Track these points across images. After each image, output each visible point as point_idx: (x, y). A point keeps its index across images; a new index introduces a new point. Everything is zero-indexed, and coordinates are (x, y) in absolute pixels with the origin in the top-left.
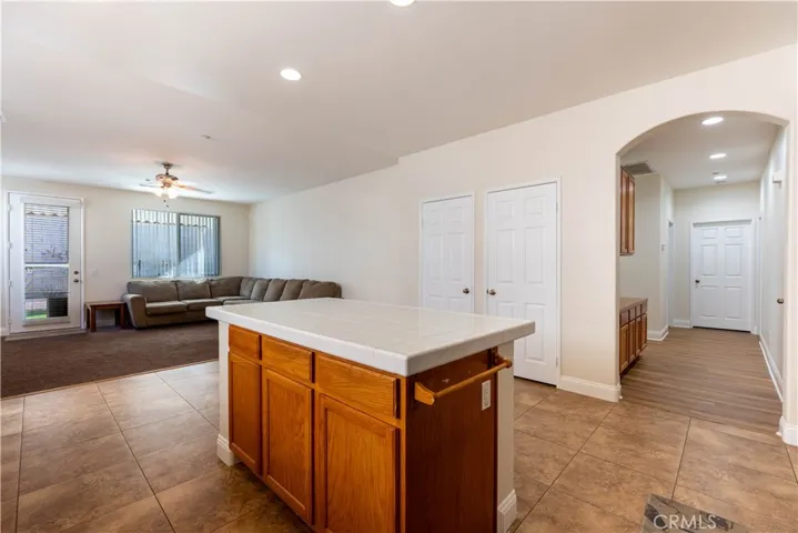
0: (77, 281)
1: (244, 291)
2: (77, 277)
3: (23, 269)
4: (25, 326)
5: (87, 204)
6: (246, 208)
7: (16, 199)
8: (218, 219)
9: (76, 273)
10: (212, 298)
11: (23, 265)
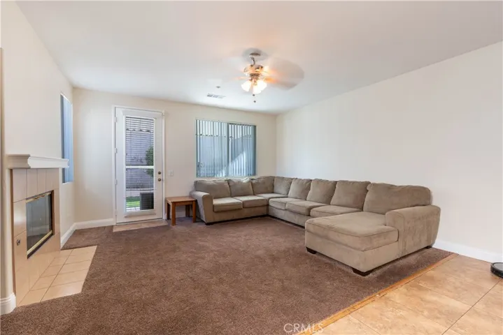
0: (160, 180)
1: (277, 189)
2: (160, 176)
3: (124, 170)
4: (126, 217)
5: (166, 116)
6: (273, 117)
7: (120, 112)
8: (255, 127)
9: (160, 173)
10: (254, 195)
11: (125, 167)
